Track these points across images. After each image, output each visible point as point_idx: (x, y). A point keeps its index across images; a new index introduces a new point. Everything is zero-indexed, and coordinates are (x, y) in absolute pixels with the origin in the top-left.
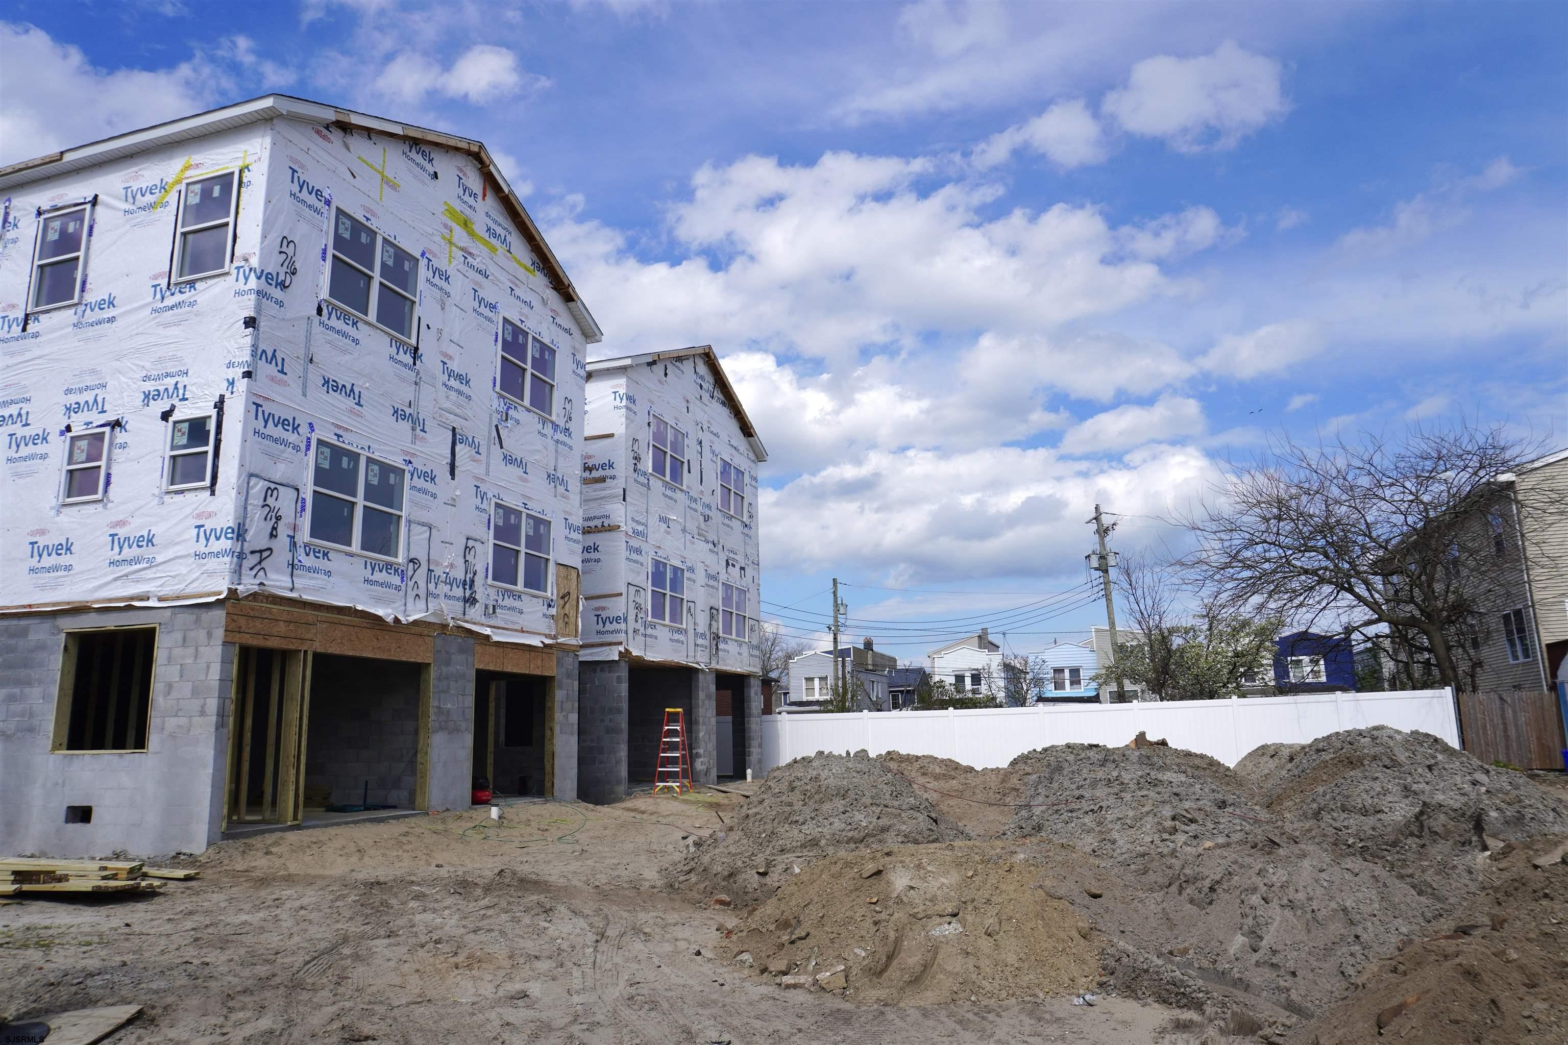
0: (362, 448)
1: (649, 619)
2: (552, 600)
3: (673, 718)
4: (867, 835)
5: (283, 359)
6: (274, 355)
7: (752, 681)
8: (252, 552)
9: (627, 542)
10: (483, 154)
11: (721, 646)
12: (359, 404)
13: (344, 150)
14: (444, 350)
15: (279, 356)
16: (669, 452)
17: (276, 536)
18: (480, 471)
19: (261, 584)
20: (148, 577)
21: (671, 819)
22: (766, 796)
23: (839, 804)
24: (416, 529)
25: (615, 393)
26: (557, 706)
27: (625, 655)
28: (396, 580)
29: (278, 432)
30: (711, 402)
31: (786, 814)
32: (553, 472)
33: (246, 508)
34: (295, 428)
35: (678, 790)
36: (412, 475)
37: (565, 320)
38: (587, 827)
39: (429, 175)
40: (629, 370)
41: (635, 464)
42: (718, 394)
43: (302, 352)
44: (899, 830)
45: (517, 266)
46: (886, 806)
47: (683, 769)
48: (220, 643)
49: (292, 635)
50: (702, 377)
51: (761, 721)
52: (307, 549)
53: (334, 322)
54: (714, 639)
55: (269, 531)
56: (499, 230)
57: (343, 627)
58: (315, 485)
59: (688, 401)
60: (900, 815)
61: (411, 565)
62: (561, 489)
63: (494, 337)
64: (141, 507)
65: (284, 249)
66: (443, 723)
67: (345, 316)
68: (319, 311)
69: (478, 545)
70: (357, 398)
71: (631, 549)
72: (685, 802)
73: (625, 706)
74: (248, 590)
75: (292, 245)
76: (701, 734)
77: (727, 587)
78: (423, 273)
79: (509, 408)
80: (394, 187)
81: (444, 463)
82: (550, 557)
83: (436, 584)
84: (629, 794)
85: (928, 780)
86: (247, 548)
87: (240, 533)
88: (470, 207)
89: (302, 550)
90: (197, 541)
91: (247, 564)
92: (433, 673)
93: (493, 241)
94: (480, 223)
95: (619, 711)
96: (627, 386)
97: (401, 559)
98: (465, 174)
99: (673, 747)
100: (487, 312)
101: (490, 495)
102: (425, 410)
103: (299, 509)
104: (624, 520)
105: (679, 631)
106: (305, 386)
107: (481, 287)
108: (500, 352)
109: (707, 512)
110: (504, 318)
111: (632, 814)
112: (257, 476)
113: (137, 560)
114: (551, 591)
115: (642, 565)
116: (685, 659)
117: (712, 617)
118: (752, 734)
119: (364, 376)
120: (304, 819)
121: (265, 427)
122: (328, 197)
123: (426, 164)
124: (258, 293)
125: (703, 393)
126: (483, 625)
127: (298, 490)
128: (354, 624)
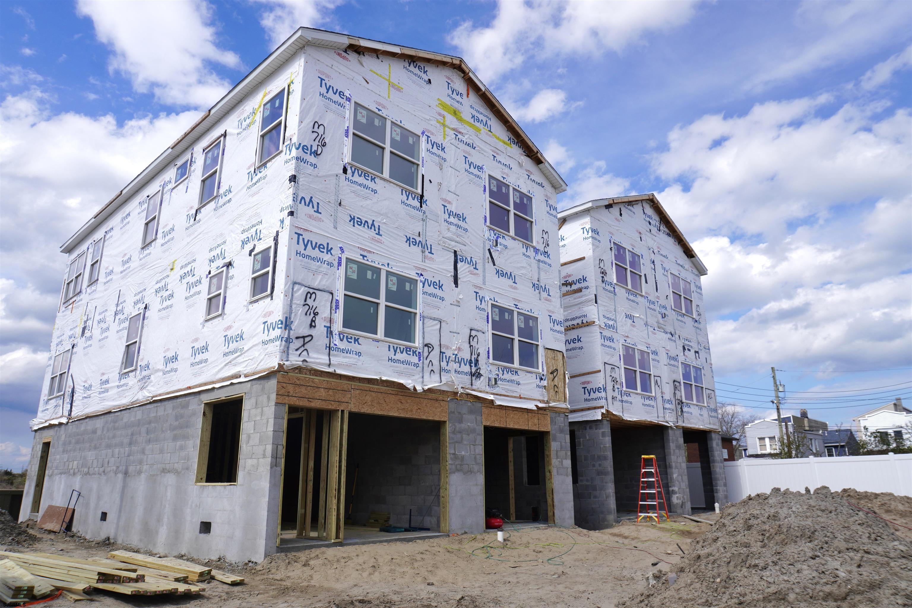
0: (382, 265)
1: (624, 389)
2: (543, 375)
3: (648, 463)
4: (851, 591)
5: (318, 203)
6: (311, 200)
7: (713, 435)
8: (297, 338)
9: (601, 333)
10: (463, 66)
11: (685, 409)
12: (378, 234)
13: (359, 65)
14: (444, 197)
15: (315, 201)
16: (629, 269)
17: (315, 327)
18: (478, 281)
19: (304, 361)
20: (240, 361)
21: (647, 544)
22: (719, 534)
23: (807, 547)
24: (428, 322)
25: (583, 229)
26: (553, 454)
27: (608, 415)
28: (415, 359)
29: (316, 253)
30: (658, 234)
31: (743, 557)
32: (538, 283)
33: (291, 306)
34: (329, 251)
35: (656, 519)
36: (424, 284)
37: (537, 177)
38: (574, 550)
39: (425, 81)
40: (591, 211)
41: (603, 277)
42: (663, 228)
43: (333, 198)
44: (896, 588)
45: (497, 141)
46: (867, 552)
47: (659, 503)
48: (274, 404)
49: (332, 399)
50: (649, 217)
51: (724, 466)
52: (342, 336)
53: (356, 178)
54: (679, 404)
55: (309, 323)
56: (481, 117)
57: (373, 393)
58: (345, 290)
59: (640, 233)
60: (888, 564)
61: (426, 348)
62: (544, 295)
63: (483, 189)
64: (239, 315)
65: (316, 129)
66: (458, 467)
67: (366, 175)
68: (345, 171)
69: (480, 335)
70: (377, 230)
71: (605, 338)
72: (662, 529)
73: (609, 454)
74: (293, 365)
75: (322, 127)
76: (675, 476)
77: (686, 366)
78: (423, 144)
79: (498, 237)
80: (399, 89)
81: (449, 275)
82: (539, 343)
83: (448, 362)
84: (618, 522)
85: (894, 517)
86: (293, 334)
87: (287, 324)
88: (458, 102)
89: (337, 337)
90: (264, 333)
91: (293, 346)
92: (448, 428)
93: (477, 124)
94: (466, 112)
95: (605, 458)
96: (591, 223)
97: (418, 343)
98: (452, 81)
99: (650, 485)
100: (476, 171)
101: (487, 298)
102: (432, 238)
103: (334, 307)
104: (597, 317)
105: (650, 398)
106: (335, 221)
107: (470, 155)
108: (488, 199)
109: (663, 311)
110: (489, 175)
111: (617, 539)
112: (299, 284)
113: (235, 351)
114: (542, 368)
115: (614, 349)
116: (657, 419)
117: (675, 388)
118: (718, 476)
119: (382, 215)
120: (345, 539)
121: (305, 250)
122: (348, 96)
123: (422, 74)
124: (297, 159)
125: (651, 227)
126: (487, 393)
127: (332, 294)
128: (381, 391)
